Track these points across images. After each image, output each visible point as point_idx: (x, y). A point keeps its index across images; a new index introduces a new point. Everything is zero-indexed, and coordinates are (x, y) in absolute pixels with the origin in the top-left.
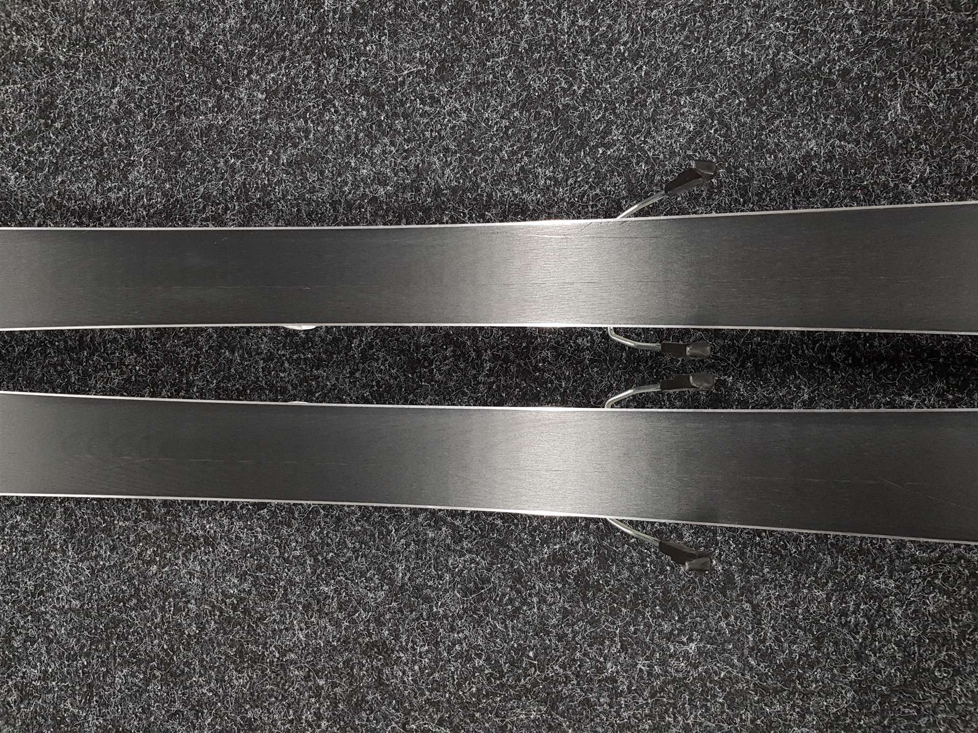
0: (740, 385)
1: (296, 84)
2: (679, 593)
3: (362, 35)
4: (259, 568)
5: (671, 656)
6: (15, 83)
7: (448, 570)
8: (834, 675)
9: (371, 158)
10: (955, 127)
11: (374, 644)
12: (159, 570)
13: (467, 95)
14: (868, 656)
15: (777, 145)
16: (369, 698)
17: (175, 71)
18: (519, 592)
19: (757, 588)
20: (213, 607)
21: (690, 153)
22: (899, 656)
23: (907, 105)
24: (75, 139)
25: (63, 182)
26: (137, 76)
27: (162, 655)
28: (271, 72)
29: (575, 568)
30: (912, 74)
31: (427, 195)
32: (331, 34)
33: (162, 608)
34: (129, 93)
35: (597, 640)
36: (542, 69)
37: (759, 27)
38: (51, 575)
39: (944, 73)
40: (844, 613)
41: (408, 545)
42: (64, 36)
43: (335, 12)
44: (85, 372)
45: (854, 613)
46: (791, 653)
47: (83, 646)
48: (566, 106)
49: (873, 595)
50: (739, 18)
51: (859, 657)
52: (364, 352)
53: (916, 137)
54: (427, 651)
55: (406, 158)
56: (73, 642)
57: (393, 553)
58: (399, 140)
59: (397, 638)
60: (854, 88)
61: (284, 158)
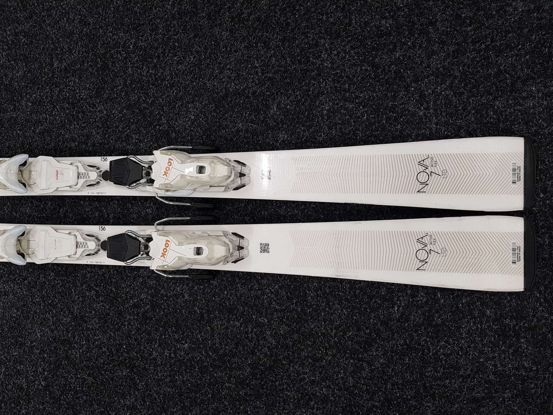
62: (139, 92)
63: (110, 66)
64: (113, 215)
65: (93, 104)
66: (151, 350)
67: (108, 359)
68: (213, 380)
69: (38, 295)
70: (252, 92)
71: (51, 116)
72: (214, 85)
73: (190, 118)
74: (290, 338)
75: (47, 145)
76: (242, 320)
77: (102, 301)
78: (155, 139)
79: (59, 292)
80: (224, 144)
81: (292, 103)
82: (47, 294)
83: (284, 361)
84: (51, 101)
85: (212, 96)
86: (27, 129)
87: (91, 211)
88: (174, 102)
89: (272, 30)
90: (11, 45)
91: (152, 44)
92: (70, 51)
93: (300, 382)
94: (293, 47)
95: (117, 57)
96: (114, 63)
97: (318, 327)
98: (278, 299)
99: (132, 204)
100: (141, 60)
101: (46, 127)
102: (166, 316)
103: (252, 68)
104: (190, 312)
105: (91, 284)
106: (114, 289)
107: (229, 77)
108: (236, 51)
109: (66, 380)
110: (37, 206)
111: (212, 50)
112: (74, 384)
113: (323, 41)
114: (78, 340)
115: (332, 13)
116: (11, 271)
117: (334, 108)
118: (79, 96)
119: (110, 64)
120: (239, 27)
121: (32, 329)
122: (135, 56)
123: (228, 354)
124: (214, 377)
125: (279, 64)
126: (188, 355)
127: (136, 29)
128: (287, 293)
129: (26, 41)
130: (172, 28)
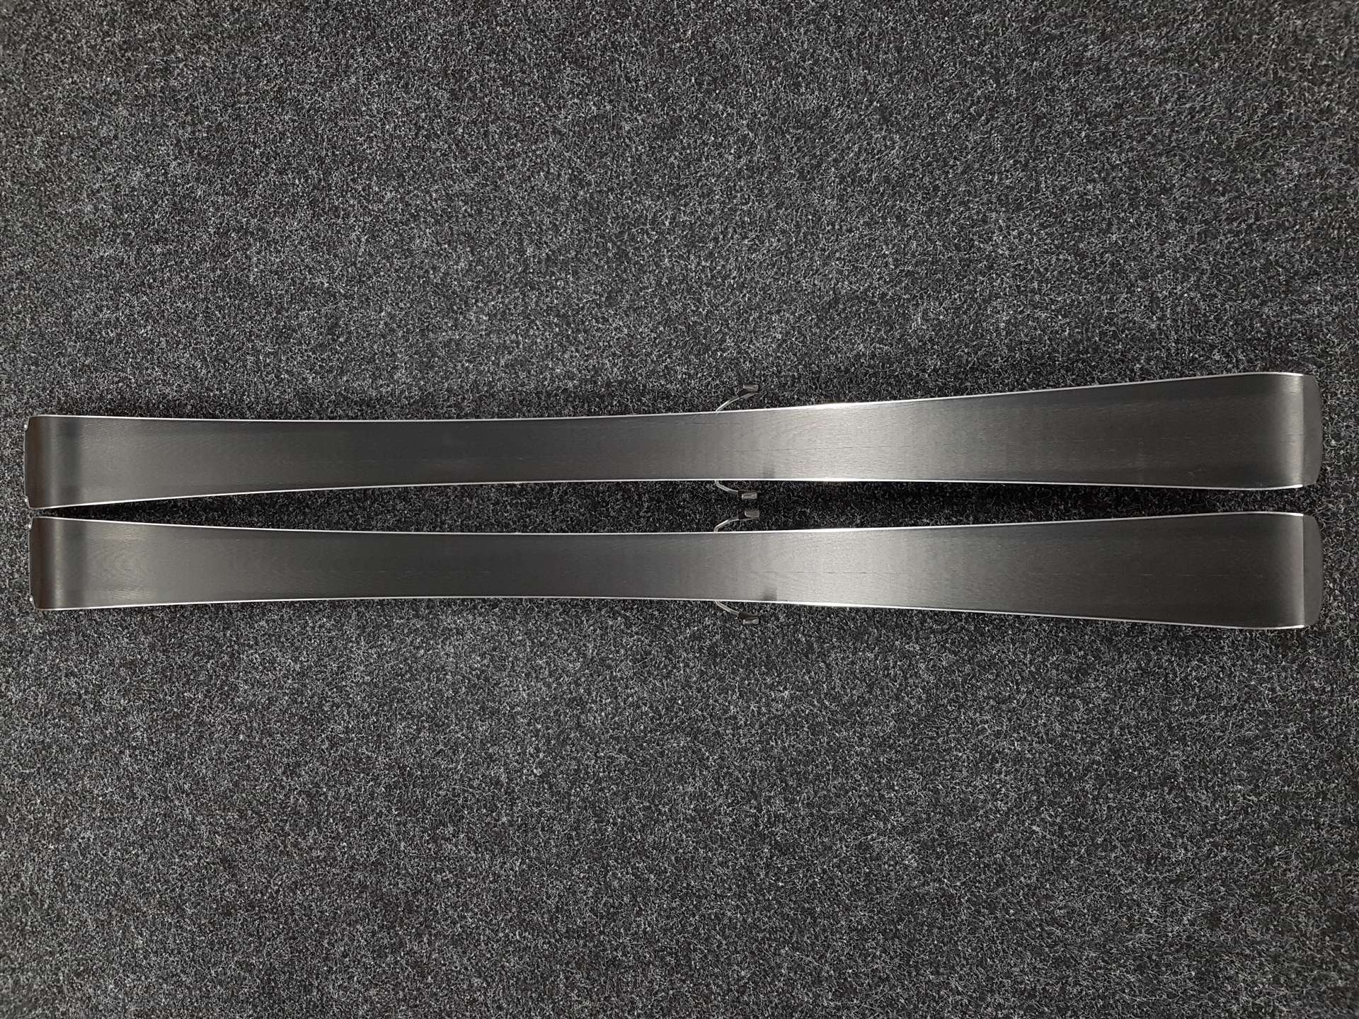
0: (815, 515)
1: (510, 309)
2: (777, 657)
3: (553, 274)
4: (494, 649)
5: (773, 700)
6: (309, 309)
7: (623, 647)
8: (881, 711)
9: (563, 361)
10: (957, 333)
11: (575, 699)
12: (425, 653)
13: (627, 316)
14: (903, 697)
15: (837, 348)
16: (572, 735)
17: (424, 301)
18: (670, 660)
19: (829, 652)
20: (464, 677)
21: (779, 354)
22: (924, 696)
23: (925, 318)
24: (354, 349)
25: (347, 381)
26: (397, 304)
27: (429, 711)
28: (492, 300)
29: (708, 642)
30: (929, 296)
31: (602, 386)
32: (533, 273)
33: (428, 679)
34: (392, 316)
35: (724, 691)
36: (678, 297)
37: (825, 264)
38: (349, 659)
39: (950, 295)
40: (886, 668)
41: (595, 630)
42: (343, 275)
43: (534, 257)
44: (369, 517)
45: (894, 667)
46: (852, 695)
47: (373, 708)
48: (695, 322)
49: (905, 655)
50: (811, 259)
51: (897, 697)
52: (561, 497)
53: (931, 340)
54: (611, 703)
55: (587, 361)
56: (366, 705)
57: (585, 636)
58: (581, 348)
59: (589, 694)
60: (890, 307)
61: (502, 362)
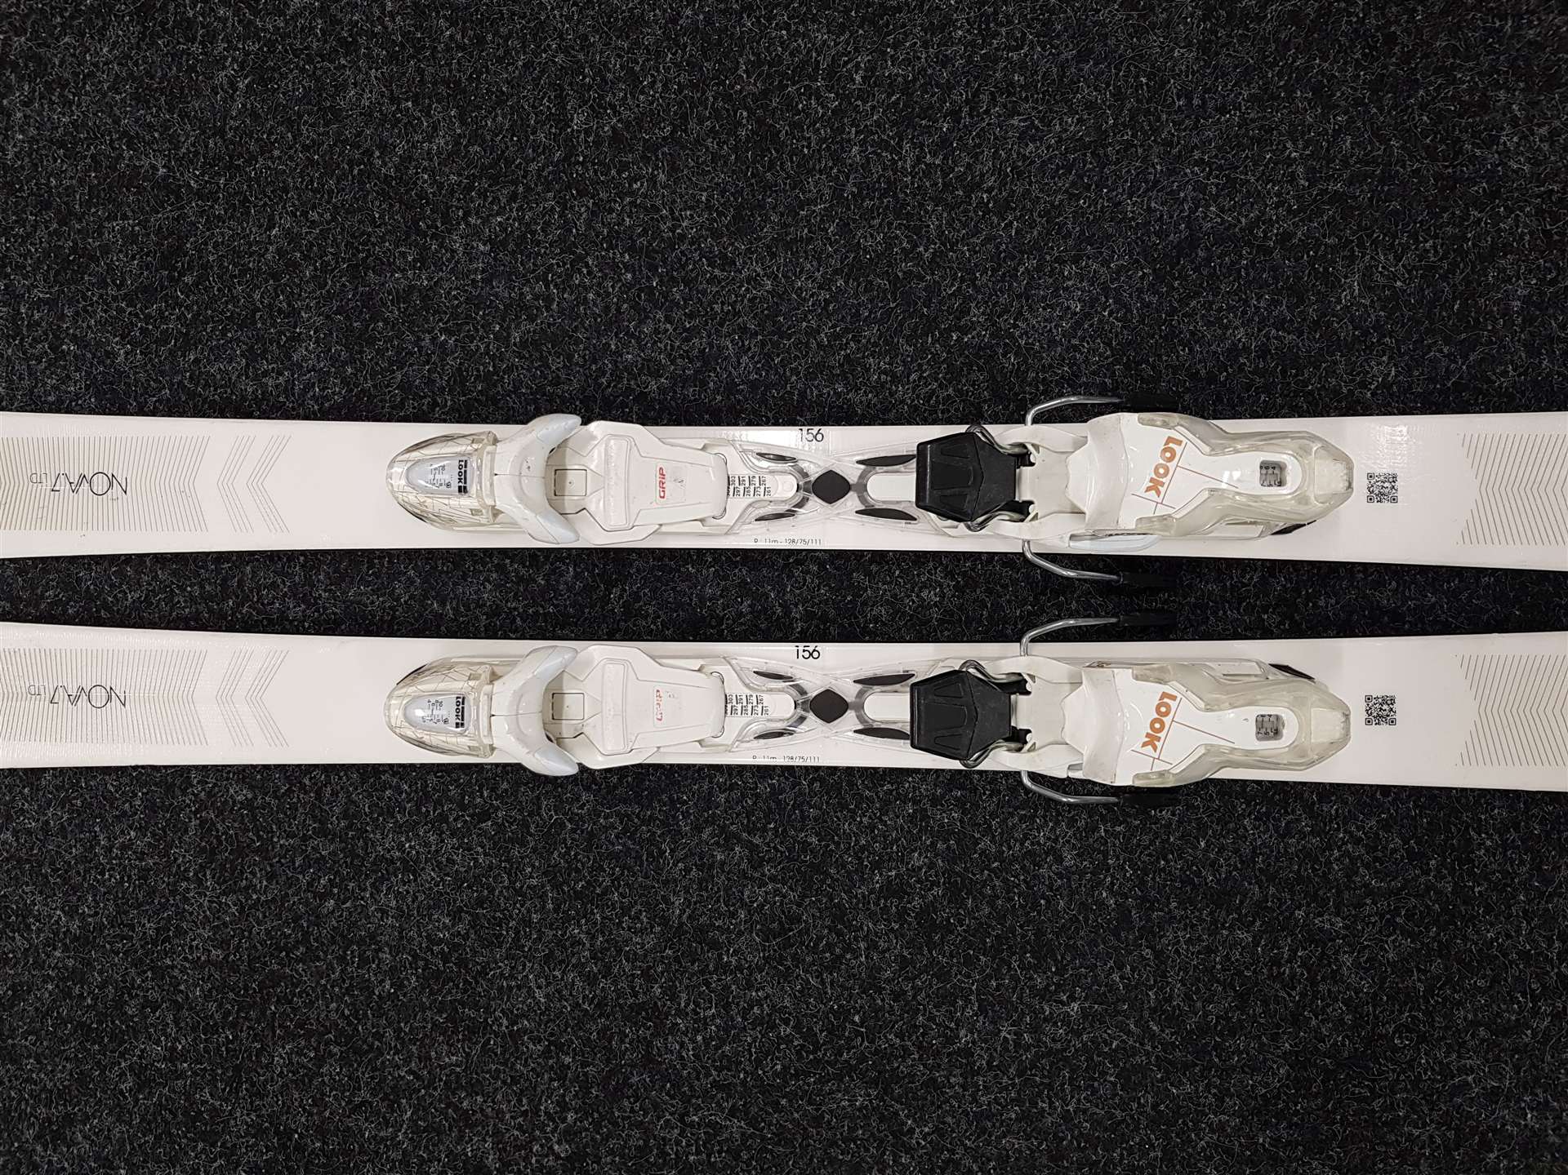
62: (890, 224)
63: (782, 135)
64: (805, 610)
65: (723, 256)
66: (952, 1025)
67: (800, 1058)
68: (1167, 1107)
69: (533, 866)
70: (1276, 235)
71: (564, 290)
72: (1149, 207)
73: (1068, 308)
74: (1419, 970)
75: (556, 382)
76: (1258, 923)
77: (773, 879)
78: (946, 374)
79: (612, 856)
80: (1188, 390)
81: (1409, 272)
82: (566, 861)
83: (1400, 1038)
84: (562, 239)
85: (1143, 242)
86: (477, 330)
87: (721, 596)
88: (1013, 258)
89: (1339, 52)
90: (402, 46)
91: (930, 71)
92: (633, 80)
93: (1452, 1096)
94: (1408, 107)
95: (808, 106)
96: (795, 126)
97: (1508, 936)
98: (1376, 859)
99: (868, 573)
100: (894, 124)
101: (549, 325)
102: (1001, 919)
103: (1276, 164)
104: (1083, 906)
105: (732, 824)
106: (814, 840)
107: (1201, 188)
108: (1222, 110)
109: (647, 1133)
110: (521, 579)
111: (1138, 101)
112: (678, 1143)
113: (1502, 94)
114: (687, 1005)
115: (1533, 13)
116: (426, 794)
117: (1542, 294)
118: (672, 230)
119: (783, 128)
120: (1229, 36)
121: (512, 977)
122: (873, 108)
123: (1216, 1025)
124: (1168, 1096)
125: (1366, 155)
126: (1079, 1034)
127: (873, 23)
128: (1406, 842)
129: (459, 37)
130: (1002, 25)
